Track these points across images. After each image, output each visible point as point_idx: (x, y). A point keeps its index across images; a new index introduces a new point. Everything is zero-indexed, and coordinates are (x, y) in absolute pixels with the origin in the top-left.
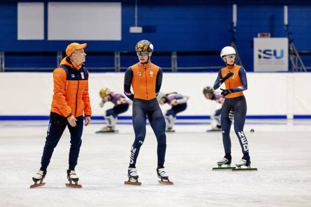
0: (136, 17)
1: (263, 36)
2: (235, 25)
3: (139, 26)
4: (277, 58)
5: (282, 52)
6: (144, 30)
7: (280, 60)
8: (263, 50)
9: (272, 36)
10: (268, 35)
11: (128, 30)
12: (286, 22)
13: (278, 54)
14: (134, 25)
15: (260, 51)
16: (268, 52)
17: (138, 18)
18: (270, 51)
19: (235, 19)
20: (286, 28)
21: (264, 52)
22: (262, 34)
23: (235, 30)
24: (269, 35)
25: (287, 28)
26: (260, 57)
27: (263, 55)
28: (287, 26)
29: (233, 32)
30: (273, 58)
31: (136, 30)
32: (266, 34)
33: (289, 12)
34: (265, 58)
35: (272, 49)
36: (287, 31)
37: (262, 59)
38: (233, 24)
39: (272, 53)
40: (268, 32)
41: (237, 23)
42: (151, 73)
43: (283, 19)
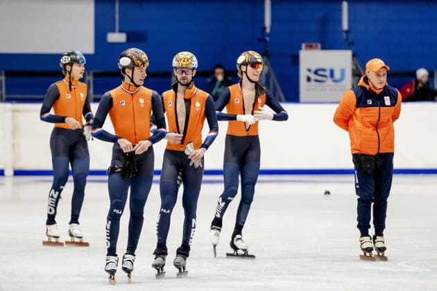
0: (117, 17)
1: (310, 47)
2: (268, 30)
3: (121, 31)
4: (336, 81)
5: (343, 72)
6: (129, 39)
7: (339, 84)
8: (313, 69)
9: (323, 48)
10: (317, 47)
11: (105, 37)
12: (345, 26)
13: (337, 75)
14: (113, 31)
15: (309, 70)
16: (321, 73)
17: (120, 19)
18: (324, 70)
19: (268, 22)
20: (344, 35)
21: (316, 72)
22: (309, 44)
23: (268, 39)
24: (319, 45)
25: (347, 36)
26: (309, 79)
27: (313, 77)
28: (347, 32)
29: (265, 41)
30: (329, 81)
31: (116, 37)
32: (314, 44)
33: (349, 11)
34: (316, 81)
35: (328, 67)
36: (347, 40)
37: (313, 83)
38: (264, 28)
39: (328, 73)
40: (318, 42)
41: (272, 28)
42: (141, 101)
43: (340, 22)
